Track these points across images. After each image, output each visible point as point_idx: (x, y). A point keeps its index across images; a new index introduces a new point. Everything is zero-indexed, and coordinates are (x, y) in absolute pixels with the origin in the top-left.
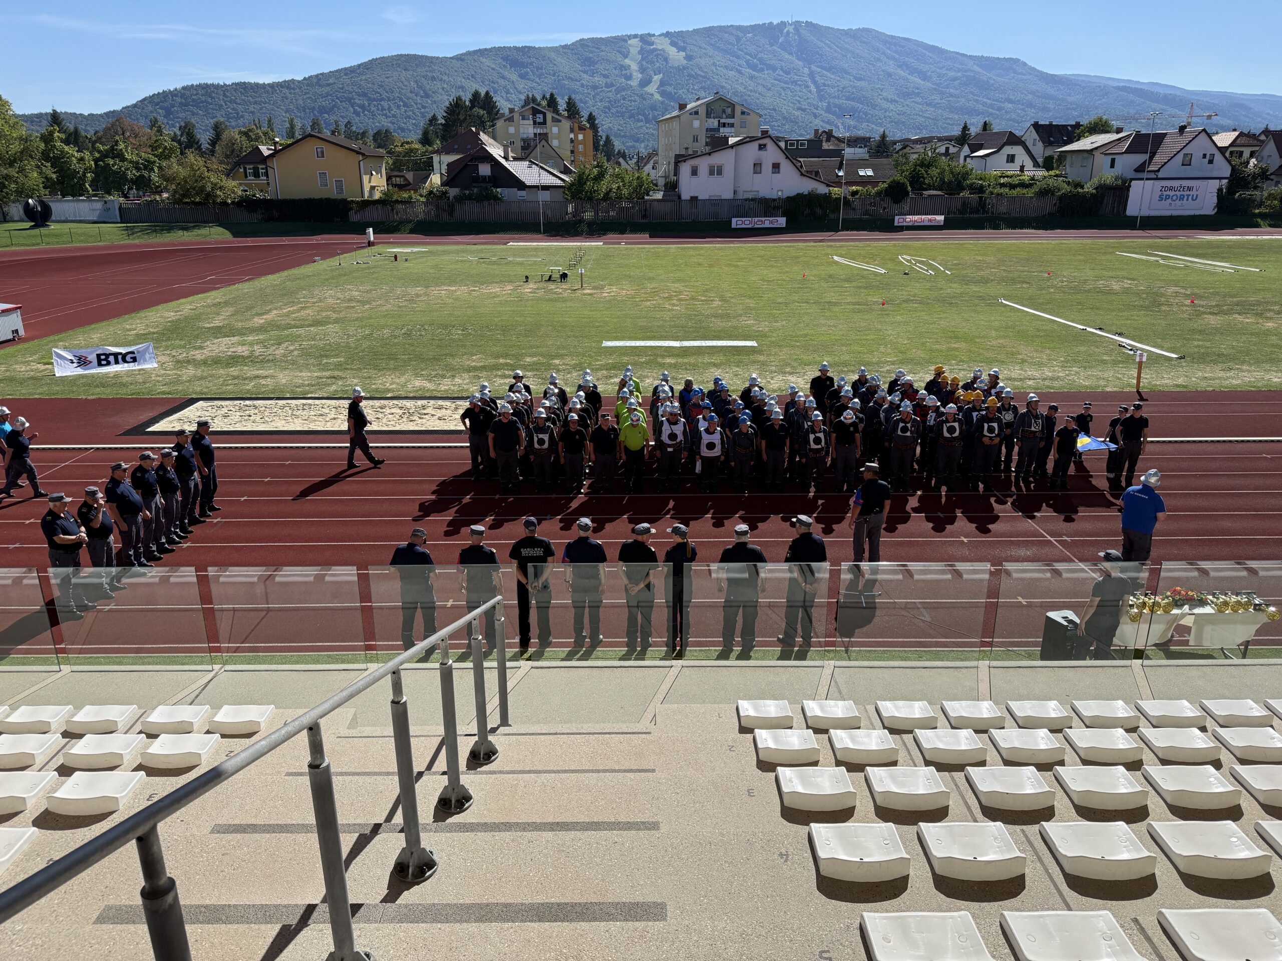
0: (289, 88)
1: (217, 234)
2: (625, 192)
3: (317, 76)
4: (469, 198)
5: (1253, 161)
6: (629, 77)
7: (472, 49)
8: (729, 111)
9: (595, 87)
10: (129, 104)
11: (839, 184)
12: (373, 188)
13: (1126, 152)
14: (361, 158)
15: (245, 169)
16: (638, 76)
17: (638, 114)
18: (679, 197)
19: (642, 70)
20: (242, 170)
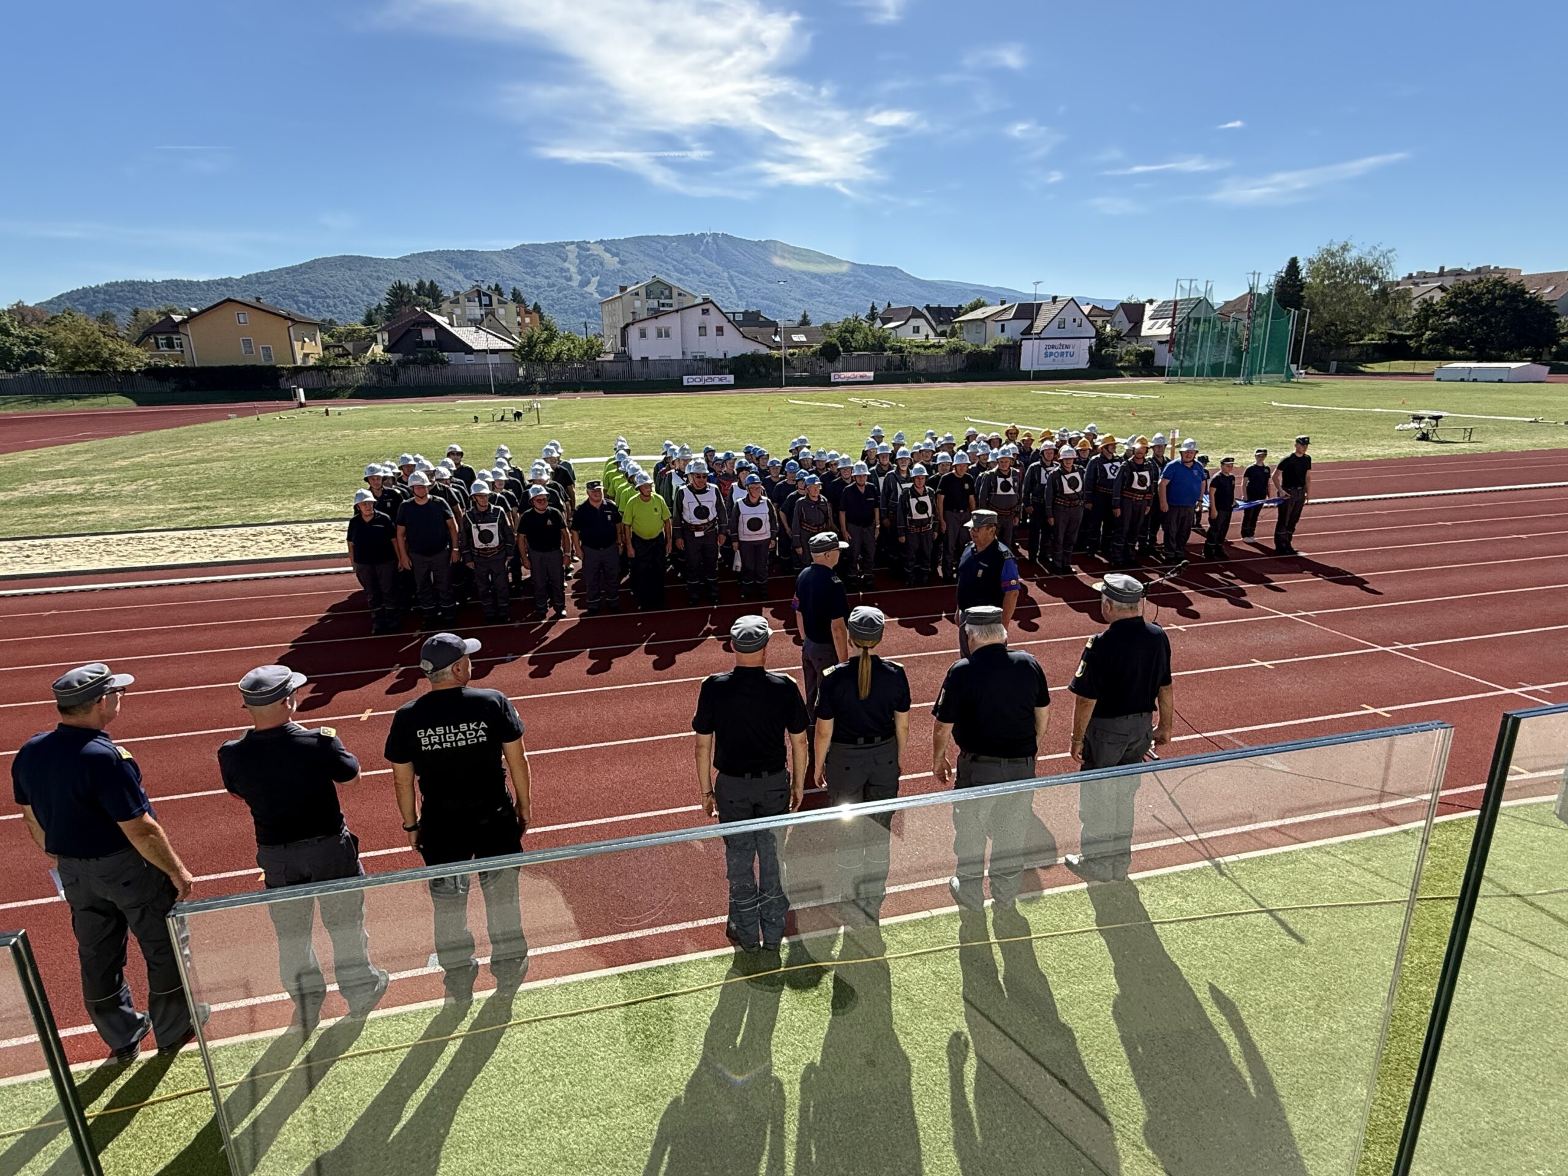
0: (225, 285)
1: (119, 403)
2: (576, 353)
3: (256, 274)
4: (414, 362)
5: (1108, 328)
6: (570, 279)
7: (415, 252)
8: (667, 292)
9: (538, 287)
10: (43, 301)
11: (779, 348)
12: (306, 355)
13: (1014, 318)
14: (290, 323)
15: (156, 340)
16: (577, 278)
17: (580, 310)
18: (630, 359)
19: (581, 272)
20: (152, 341)
